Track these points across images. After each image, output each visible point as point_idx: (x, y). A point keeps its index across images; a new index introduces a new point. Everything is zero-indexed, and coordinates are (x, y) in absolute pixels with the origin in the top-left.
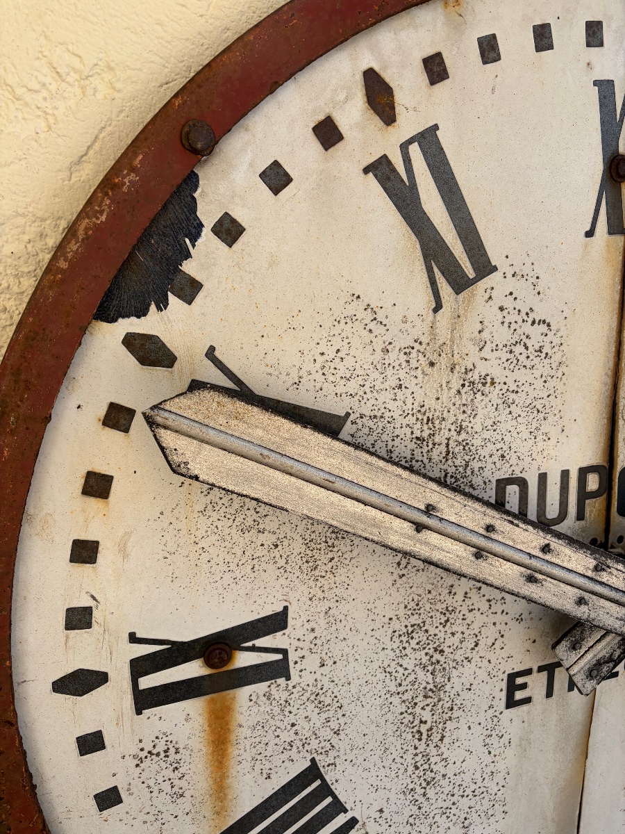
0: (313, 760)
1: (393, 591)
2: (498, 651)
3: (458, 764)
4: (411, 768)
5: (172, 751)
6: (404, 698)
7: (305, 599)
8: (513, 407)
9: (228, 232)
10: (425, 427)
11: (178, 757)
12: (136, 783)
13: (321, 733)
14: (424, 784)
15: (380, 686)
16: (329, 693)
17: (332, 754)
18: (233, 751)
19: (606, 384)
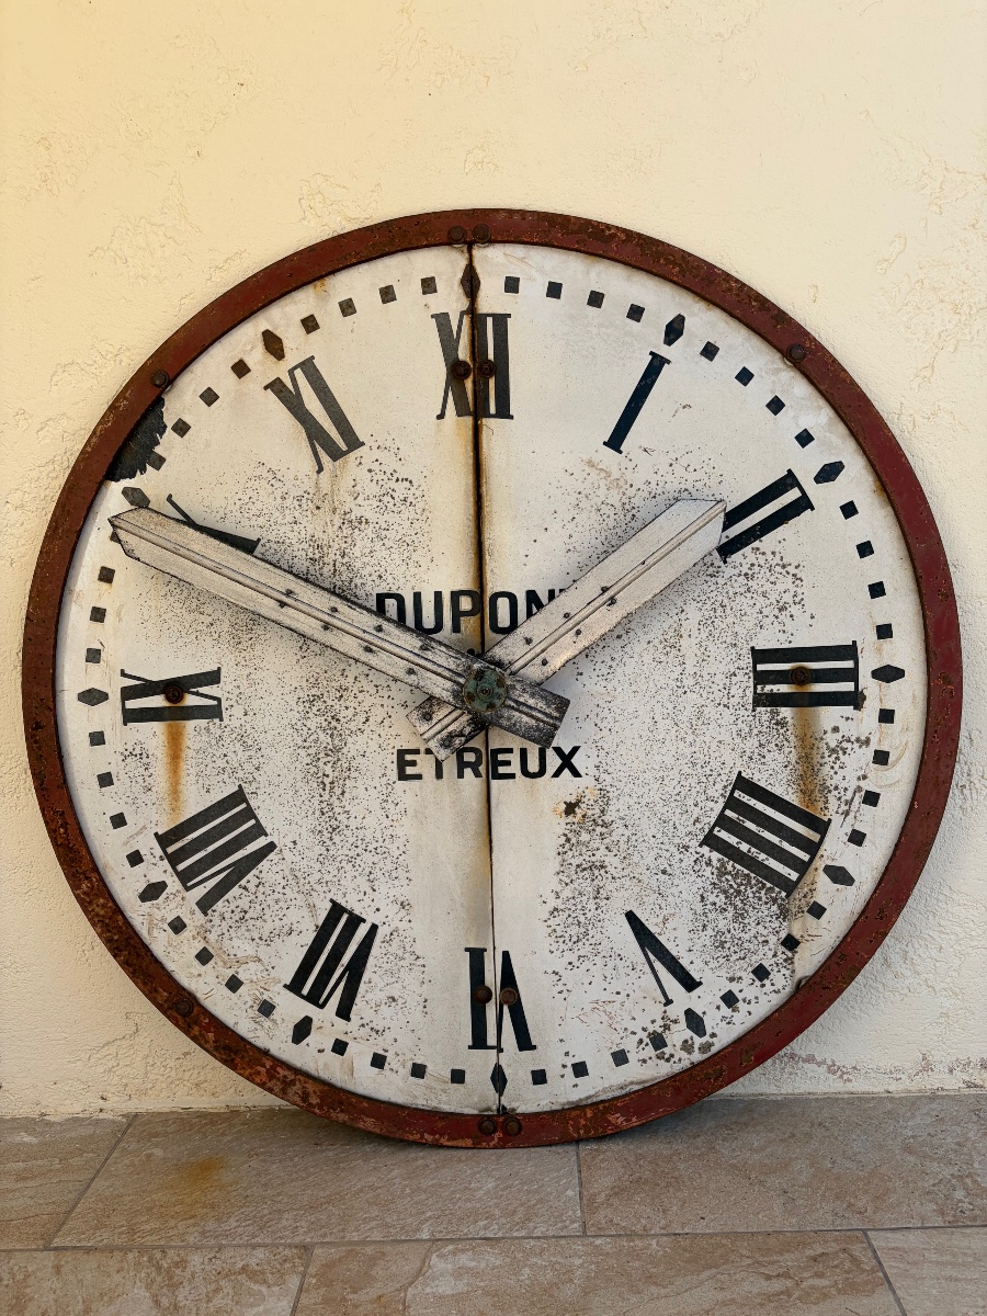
0: (240, 786)
1: (297, 667)
2: (387, 729)
3: (359, 819)
4: (318, 813)
5: (144, 756)
6: (310, 752)
7: (233, 663)
8: (385, 541)
9: (181, 429)
10: (316, 551)
11: (148, 760)
12: (122, 772)
13: (246, 766)
14: (330, 830)
15: (290, 738)
16: (251, 737)
17: (254, 785)
18: (183, 766)
19: (469, 527)
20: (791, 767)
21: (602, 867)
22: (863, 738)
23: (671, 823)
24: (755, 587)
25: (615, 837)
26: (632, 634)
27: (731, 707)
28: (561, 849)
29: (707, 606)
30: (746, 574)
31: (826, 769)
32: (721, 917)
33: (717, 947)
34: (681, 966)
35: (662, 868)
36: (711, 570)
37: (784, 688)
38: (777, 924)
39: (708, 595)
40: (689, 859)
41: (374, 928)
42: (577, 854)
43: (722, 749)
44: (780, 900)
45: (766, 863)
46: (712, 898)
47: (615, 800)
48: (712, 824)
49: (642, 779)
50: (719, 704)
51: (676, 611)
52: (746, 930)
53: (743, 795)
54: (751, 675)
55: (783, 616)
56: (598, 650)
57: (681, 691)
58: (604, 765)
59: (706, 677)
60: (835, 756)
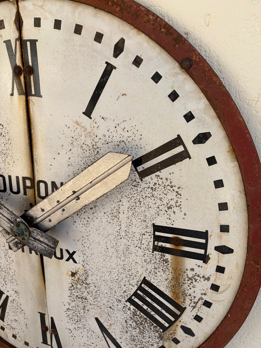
20: (169, 281)
21: (86, 299)
22: (206, 277)
23: (114, 290)
24: (156, 195)
25: (91, 289)
26: (97, 208)
27: (142, 249)
28: (70, 288)
29: (132, 201)
30: (152, 188)
31: (186, 286)
32: (133, 330)
33: (132, 340)
34: (117, 342)
35: (110, 306)
36: (134, 183)
37: (168, 245)
38: (158, 340)
39: (133, 195)
40: (121, 306)
41: (7, 297)
42: (76, 291)
43: (137, 266)
44: (159, 332)
45: (154, 316)
46: (130, 323)
47: (91, 276)
48: (131, 294)
49: (102, 270)
50: (137, 246)
51: (117, 201)
52: (145, 338)
53: (145, 286)
54: (152, 236)
55: (170, 212)
56: (83, 213)
57: (120, 237)
58: (86, 261)
59: (131, 233)
60: (190, 281)
